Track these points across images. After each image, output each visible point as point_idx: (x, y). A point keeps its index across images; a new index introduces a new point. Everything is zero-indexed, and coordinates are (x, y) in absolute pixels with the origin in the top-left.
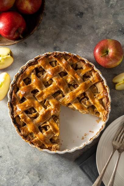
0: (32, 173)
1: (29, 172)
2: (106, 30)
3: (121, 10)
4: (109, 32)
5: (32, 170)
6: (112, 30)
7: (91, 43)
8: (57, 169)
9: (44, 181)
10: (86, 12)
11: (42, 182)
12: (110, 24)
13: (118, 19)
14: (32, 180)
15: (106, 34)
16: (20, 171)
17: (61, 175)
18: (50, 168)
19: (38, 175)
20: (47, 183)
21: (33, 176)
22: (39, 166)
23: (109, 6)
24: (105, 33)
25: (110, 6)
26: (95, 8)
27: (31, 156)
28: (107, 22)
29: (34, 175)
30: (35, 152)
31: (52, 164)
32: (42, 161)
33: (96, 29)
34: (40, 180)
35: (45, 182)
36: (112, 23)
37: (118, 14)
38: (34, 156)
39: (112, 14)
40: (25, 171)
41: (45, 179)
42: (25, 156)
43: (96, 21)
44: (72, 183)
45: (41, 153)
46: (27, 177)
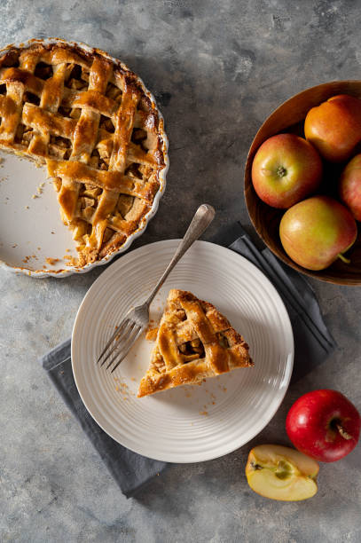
0: (35, 482)
1: (28, 480)
2: (224, 137)
3: (263, 88)
4: (232, 142)
5: (37, 474)
6: (241, 136)
7: (188, 168)
8: (96, 473)
9: (65, 502)
10: (176, 92)
11: (59, 505)
12: (235, 123)
13: (256, 111)
14: (36, 501)
15: (225, 147)
16: (8, 477)
17: (107, 488)
18: (81, 470)
19: (49, 488)
20: (72, 507)
21: (37, 491)
22: (54, 466)
23: (234, 79)
24: (222, 145)
25: (236, 81)
26: (198, 82)
27: (34, 441)
28: (227, 118)
29: (40, 488)
30: (46, 430)
31: (84, 460)
32: (60, 454)
33: (201, 134)
34: (56, 499)
35: (68, 505)
36: (238, 121)
37: (255, 99)
38: (43, 441)
39: (239, 99)
40: (20, 477)
41: (68, 497)
42: (20, 441)
43: (202, 116)
44: (132, 509)
45: (58, 435)
46: (23, 490)
